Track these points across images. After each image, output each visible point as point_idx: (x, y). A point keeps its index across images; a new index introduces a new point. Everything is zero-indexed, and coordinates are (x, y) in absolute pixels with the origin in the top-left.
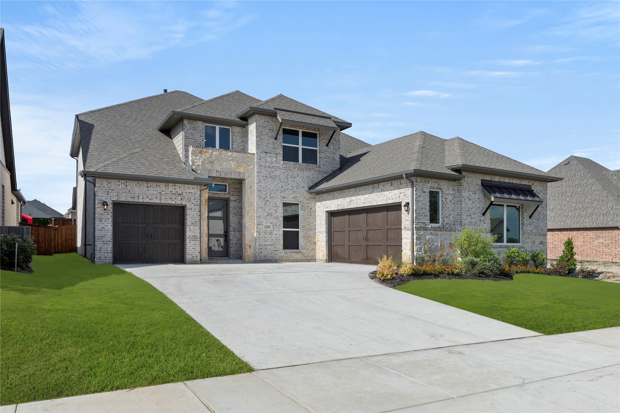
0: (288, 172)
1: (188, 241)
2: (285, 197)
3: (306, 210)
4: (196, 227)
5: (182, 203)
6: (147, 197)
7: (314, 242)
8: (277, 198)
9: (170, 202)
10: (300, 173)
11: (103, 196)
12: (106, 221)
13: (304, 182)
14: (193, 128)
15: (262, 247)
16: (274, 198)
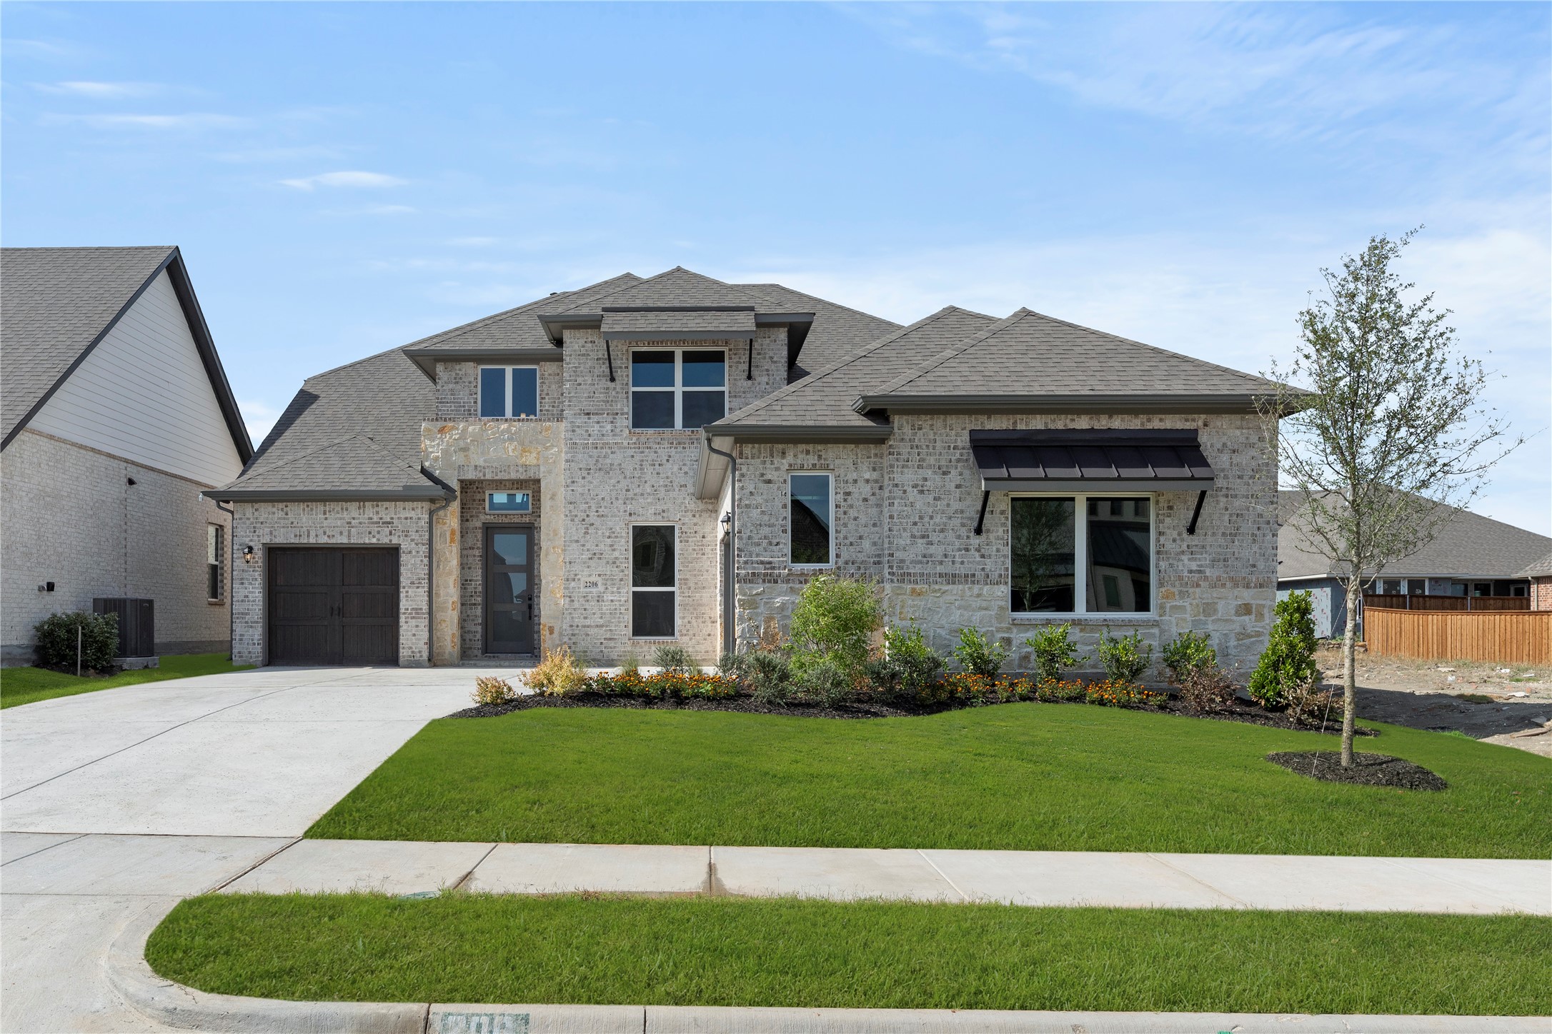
0: (642, 452)
1: (402, 619)
2: (635, 514)
3: (690, 540)
4: (419, 590)
5: (391, 541)
6: (325, 533)
7: (710, 618)
8: (615, 516)
9: (367, 541)
10: (673, 453)
11: (246, 536)
12: (251, 584)
13: (686, 473)
14: (455, 378)
15: (577, 632)
16: (607, 516)
